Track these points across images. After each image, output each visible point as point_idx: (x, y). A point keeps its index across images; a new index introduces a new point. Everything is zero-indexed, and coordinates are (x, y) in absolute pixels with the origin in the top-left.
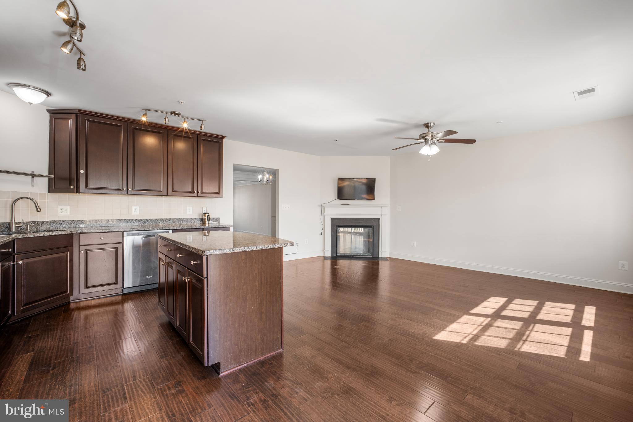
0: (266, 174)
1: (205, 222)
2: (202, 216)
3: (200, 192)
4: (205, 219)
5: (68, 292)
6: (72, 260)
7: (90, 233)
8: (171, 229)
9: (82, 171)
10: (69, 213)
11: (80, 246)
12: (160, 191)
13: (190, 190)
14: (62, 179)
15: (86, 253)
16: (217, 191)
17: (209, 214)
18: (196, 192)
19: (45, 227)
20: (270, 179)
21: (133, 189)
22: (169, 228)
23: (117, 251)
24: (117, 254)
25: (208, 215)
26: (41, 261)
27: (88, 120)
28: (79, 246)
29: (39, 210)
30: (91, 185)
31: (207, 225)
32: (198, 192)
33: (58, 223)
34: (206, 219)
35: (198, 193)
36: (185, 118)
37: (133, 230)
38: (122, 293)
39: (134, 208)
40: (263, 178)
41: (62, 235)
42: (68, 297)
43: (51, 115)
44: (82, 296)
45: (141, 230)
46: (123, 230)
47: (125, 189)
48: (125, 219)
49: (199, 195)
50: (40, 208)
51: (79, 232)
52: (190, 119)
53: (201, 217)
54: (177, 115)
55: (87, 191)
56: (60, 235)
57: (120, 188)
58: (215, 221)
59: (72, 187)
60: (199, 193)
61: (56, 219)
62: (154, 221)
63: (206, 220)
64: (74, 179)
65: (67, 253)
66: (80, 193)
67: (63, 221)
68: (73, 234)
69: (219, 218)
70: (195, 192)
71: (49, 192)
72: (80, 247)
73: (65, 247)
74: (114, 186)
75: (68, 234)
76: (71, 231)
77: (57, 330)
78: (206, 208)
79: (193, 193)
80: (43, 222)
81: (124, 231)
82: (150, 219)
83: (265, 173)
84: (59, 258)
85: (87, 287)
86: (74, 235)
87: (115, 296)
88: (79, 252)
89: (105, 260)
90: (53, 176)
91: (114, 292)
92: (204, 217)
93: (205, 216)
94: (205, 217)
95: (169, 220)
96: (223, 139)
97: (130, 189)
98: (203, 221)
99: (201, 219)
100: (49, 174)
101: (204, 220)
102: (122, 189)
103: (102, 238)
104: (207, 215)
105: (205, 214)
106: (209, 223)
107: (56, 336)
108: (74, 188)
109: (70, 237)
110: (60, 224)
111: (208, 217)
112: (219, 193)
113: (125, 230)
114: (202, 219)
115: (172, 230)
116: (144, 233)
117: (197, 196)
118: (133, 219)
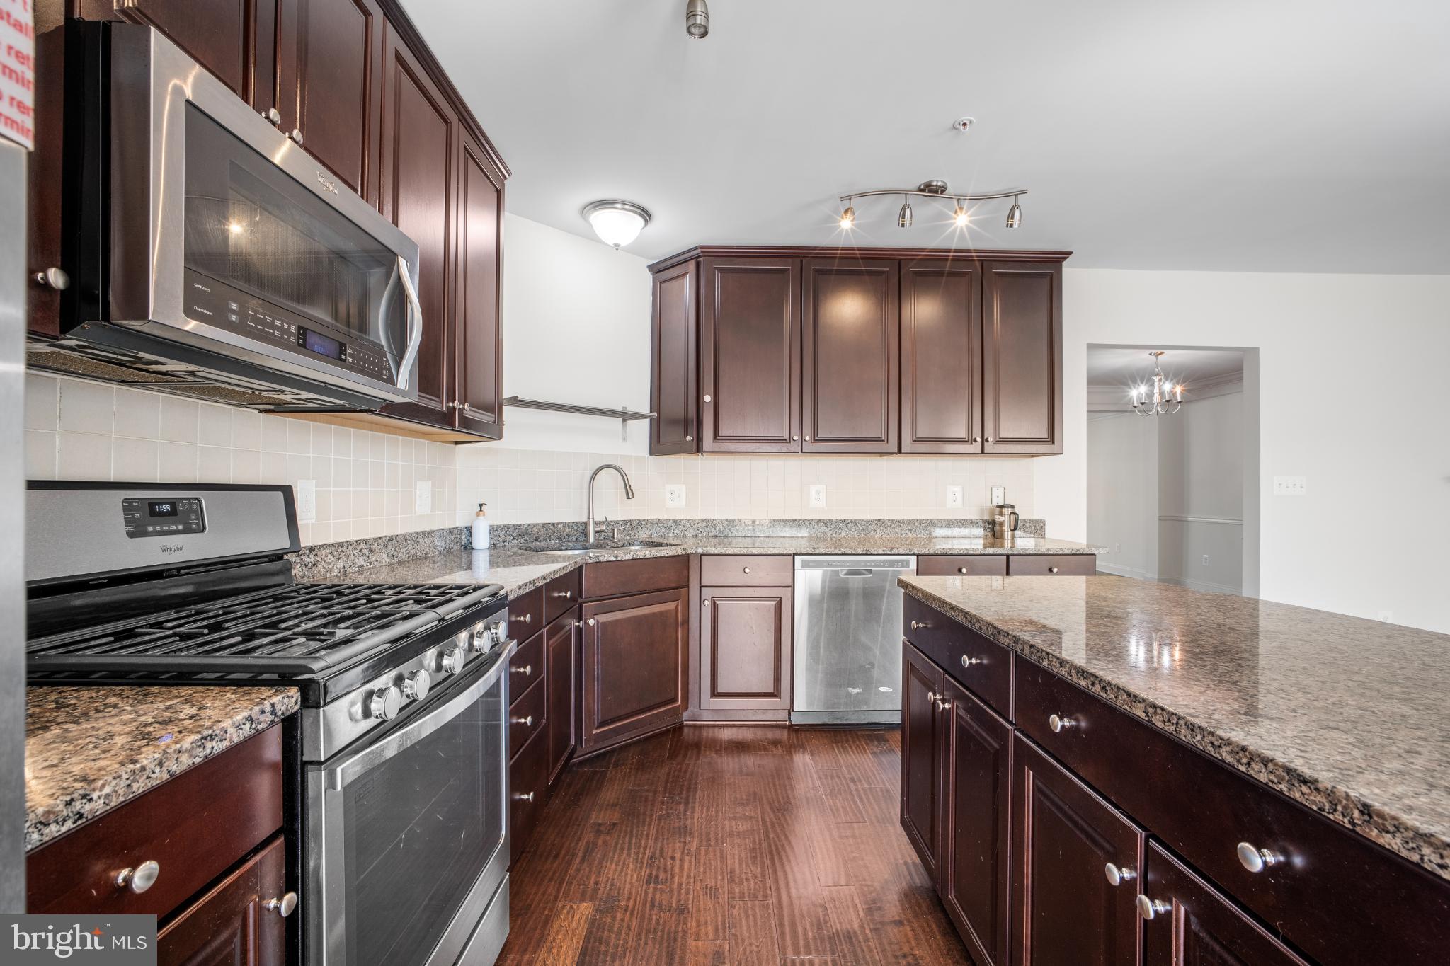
0: (1160, 380)
1: (1002, 532)
2: (993, 514)
3: (990, 439)
4: (1001, 524)
5: (679, 703)
6: (686, 621)
7: (721, 554)
8: (914, 554)
9: (707, 398)
10: (684, 503)
11: (702, 586)
12: (879, 440)
13: (962, 434)
14: (673, 422)
15: (715, 606)
16: (1044, 434)
17: (1013, 507)
18: (979, 439)
19: (643, 535)
20: (1174, 394)
21: (815, 439)
22: (908, 552)
23: (778, 608)
24: (779, 615)
25: (1010, 510)
26: (629, 620)
27: (720, 270)
28: (698, 586)
29: (631, 496)
30: (724, 432)
31: (1008, 544)
32: (984, 440)
33: (665, 525)
34: (1007, 524)
35: (986, 443)
36: (958, 199)
37: (817, 552)
38: (788, 723)
39: (813, 490)
40: (1150, 395)
41: (667, 557)
42: (677, 712)
43: (655, 275)
44: (706, 716)
45: (837, 552)
46: (793, 551)
47: (796, 438)
48: (794, 518)
49: (988, 447)
50: (632, 490)
51: (700, 550)
52: (975, 198)
53: (987, 518)
54: (936, 192)
55: (718, 446)
56: (665, 557)
57: (786, 436)
58: (1030, 530)
59: (688, 438)
60: (987, 441)
61: (663, 516)
62: (861, 525)
63: (1006, 528)
64: (693, 421)
65: (678, 605)
66: (704, 454)
67: (675, 521)
68: (688, 555)
69: (1043, 522)
70: (975, 441)
71: (651, 454)
72: (703, 589)
73: (673, 588)
74: (773, 432)
75: (678, 556)
76: (684, 549)
77: (650, 825)
78: (1001, 490)
79: (971, 443)
80: (640, 521)
81: (794, 555)
82: (851, 521)
83: (1156, 379)
84: (661, 613)
85: (715, 694)
86: (691, 558)
87: (772, 726)
88: (701, 602)
89: (752, 628)
90: (655, 414)
91: (770, 716)
92: (998, 519)
93: (1001, 514)
94: (1002, 519)
95: (900, 523)
96: (1060, 263)
97: (807, 438)
98: (993, 530)
99: (989, 524)
100: (651, 412)
101: (997, 528)
102: (790, 440)
103: (747, 570)
104: (1007, 511)
105: (1002, 507)
106: (1013, 538)
107: (645, 853)
108: (693, 440)
109: (683, 562)
110: (668, 528)
111: (1012, 517)
112: (1051, 440)
113: (798, 551)
114: (993, 523)
115: (918, 555)
116: (844, 561)
117: (983, 452)
118: (812, 520)
